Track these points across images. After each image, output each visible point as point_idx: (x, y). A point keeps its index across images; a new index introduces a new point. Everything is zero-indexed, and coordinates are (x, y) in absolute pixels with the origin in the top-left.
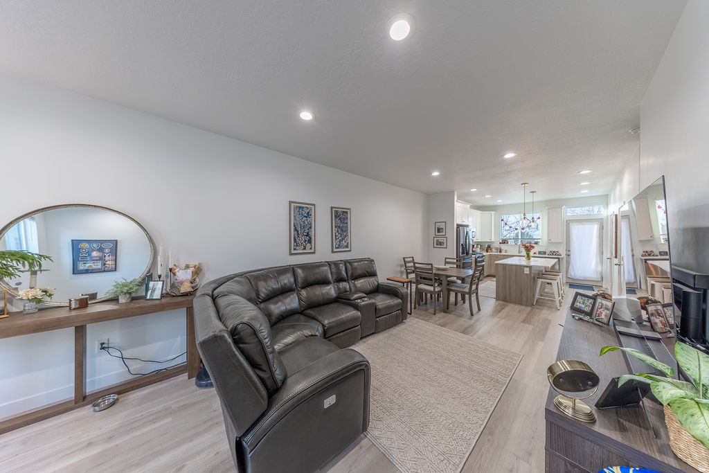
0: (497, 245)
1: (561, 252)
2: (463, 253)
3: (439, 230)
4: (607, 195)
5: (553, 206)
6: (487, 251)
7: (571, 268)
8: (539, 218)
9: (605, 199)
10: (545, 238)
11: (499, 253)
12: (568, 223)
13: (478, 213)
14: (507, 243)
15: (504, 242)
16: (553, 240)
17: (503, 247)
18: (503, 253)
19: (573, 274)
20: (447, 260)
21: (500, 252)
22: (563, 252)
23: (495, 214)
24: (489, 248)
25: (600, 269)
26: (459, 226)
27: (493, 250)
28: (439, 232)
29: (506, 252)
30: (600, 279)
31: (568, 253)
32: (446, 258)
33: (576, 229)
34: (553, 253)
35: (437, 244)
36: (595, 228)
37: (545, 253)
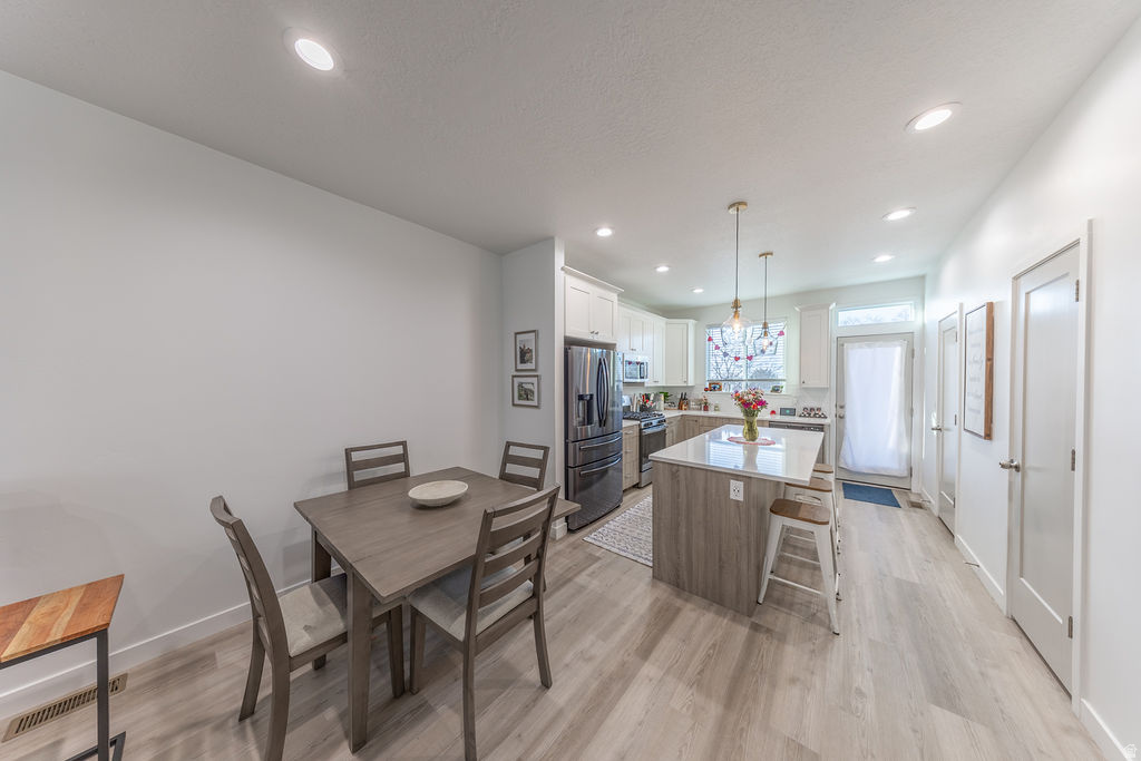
0: (699, 394)
1: (825, 410)
2: (589, 420)
3: (524, 355)
4: (923, 278)
5: (812, 301)
6: (680, 408)
7: (845, 445)
8: (781, 333)
9: (919, 286)
10: (794, 379)
11: (702, 413)
12: (841, 343)
13: (660, 321)
14: (720, 389)
15: (714, 387)
16: (811, 384)
17: (712, 398)
18: (711, 413)
19: (849, 461)
20: (514, 451)
21: (706, 408)
22: (828, 408)
23: (696, 325)
24: (683, 402)
25: (905, 449)
26: (570, 342)
27: (692, 404)
28: (523, 361)
29: (716, 408)
30: (905, 474)
31: (840, 411)
32: (509, 445)
33: (857, 357)
34: (810, 412)
35: (520, 397)
36: (897, 353)
37: (793, 412)
